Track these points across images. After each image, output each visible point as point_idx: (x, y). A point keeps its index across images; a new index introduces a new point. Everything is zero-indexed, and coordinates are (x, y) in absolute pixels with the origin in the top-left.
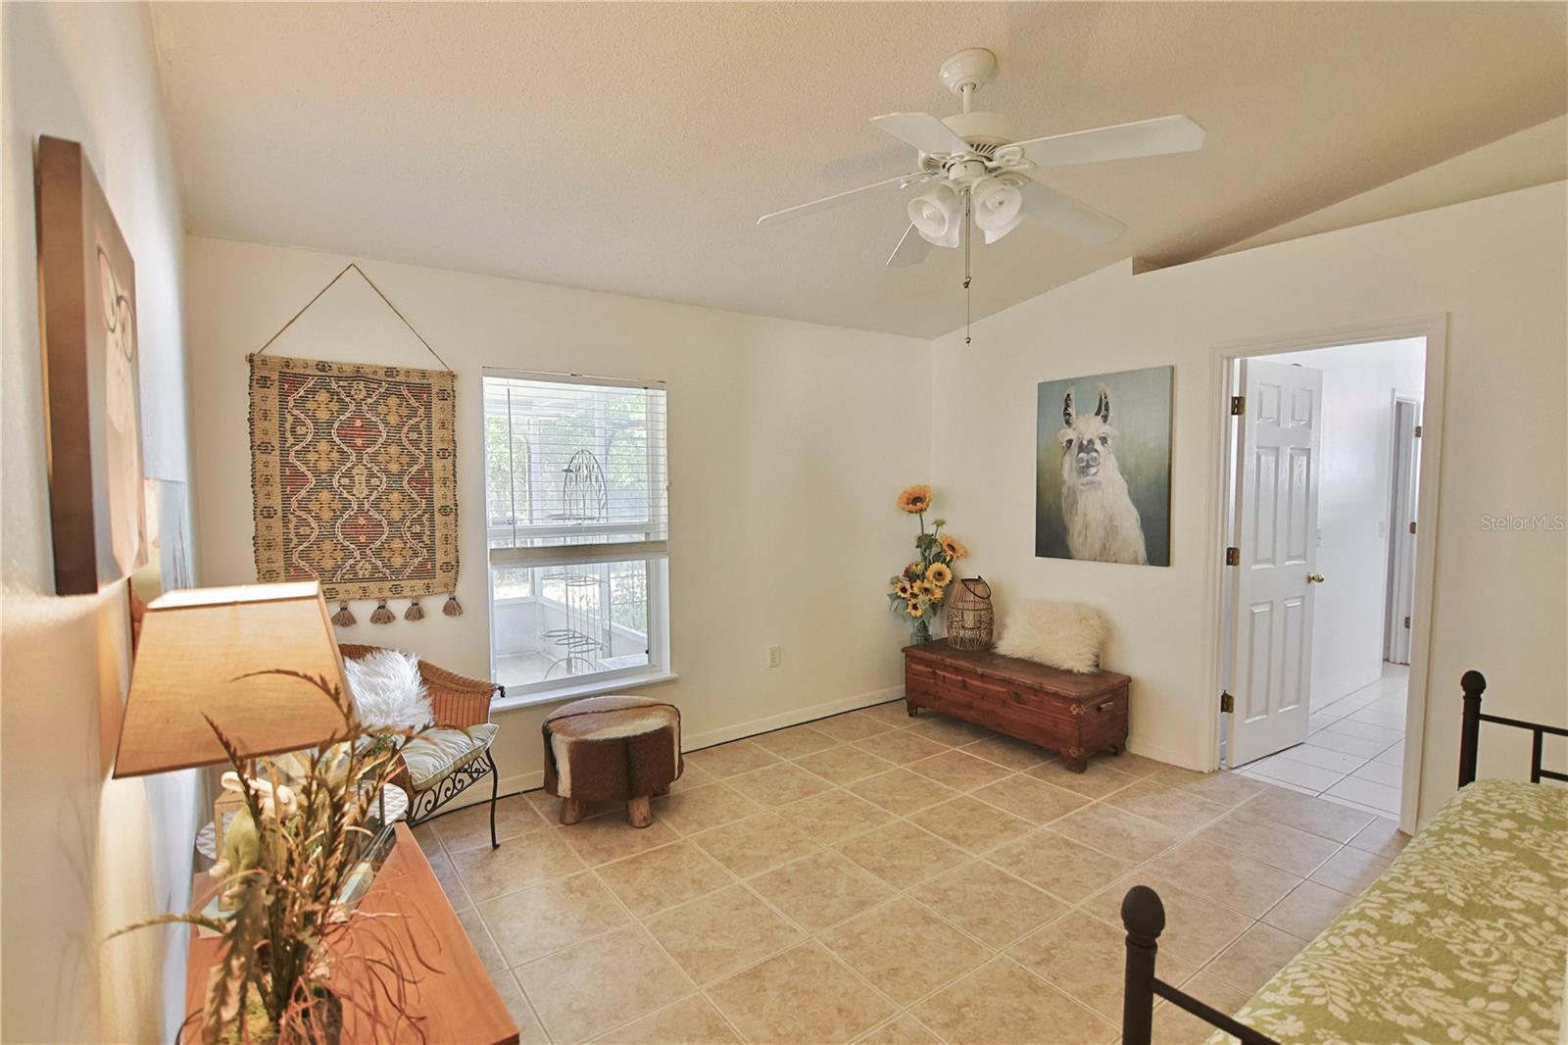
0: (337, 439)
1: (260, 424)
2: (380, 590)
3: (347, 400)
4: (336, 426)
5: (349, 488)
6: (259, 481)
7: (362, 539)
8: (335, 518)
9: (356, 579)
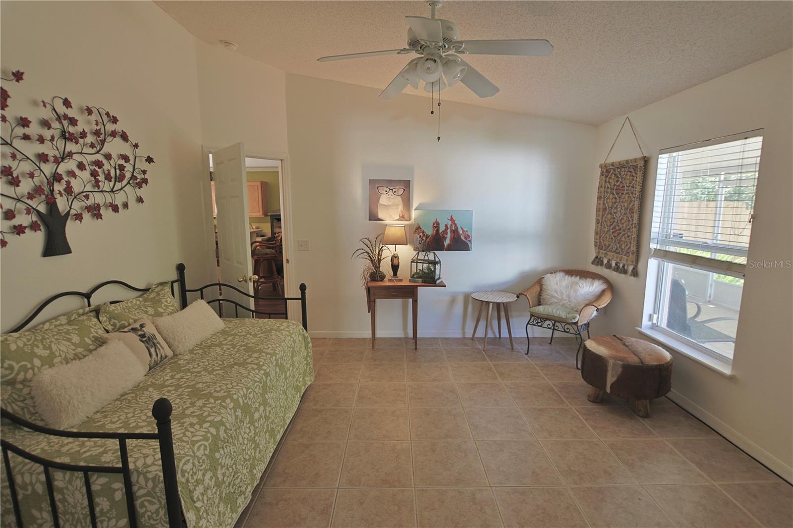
0: (615, 194)
1: (600, 189)
2: (617, 257)
3: (619, 176)
4: (615, 188)
5: (616, 213)
6: (598, 210)
7: (616, 235)
8: (611, 225)
9: (611, 251)
